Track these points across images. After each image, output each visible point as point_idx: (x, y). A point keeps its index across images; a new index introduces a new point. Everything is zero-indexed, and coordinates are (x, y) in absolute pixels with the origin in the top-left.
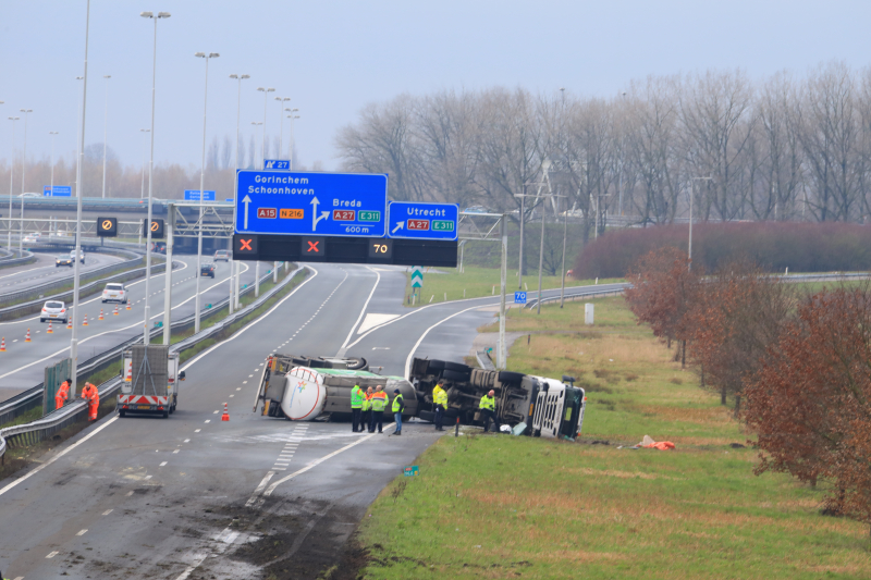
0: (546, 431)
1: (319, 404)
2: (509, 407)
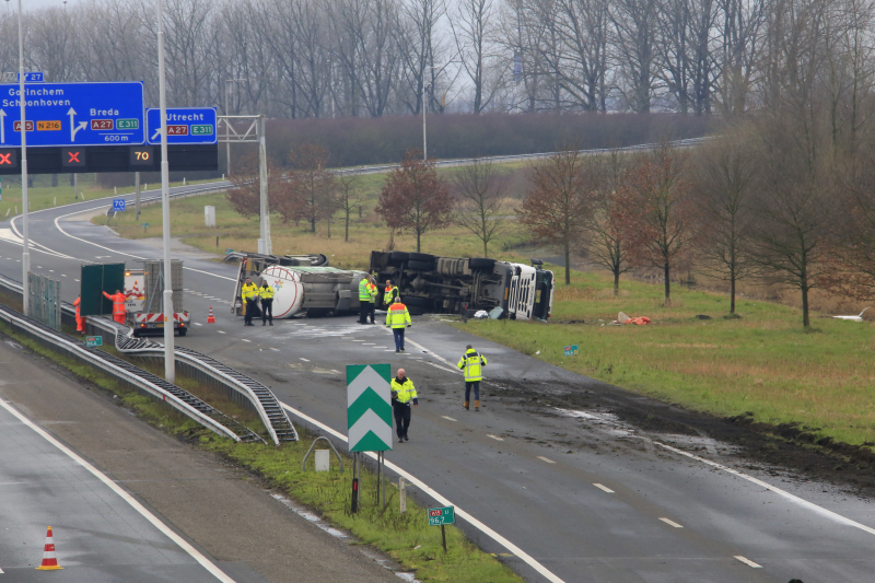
0: (521, 314)
2: (483, 292)
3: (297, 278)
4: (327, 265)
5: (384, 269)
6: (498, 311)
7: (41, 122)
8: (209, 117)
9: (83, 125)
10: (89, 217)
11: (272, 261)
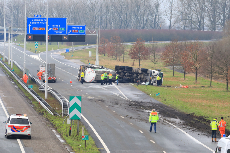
0: (154, 84)
1: (94, 78)
2: (144, 78)
3: (94, 72)
4: (103, 69)
5: (119, 70)
6: (148, 83)
7: (40, 28)
8: (84, 28)
9: (51, 29)
10: (60, 53)
11: (88, 67)
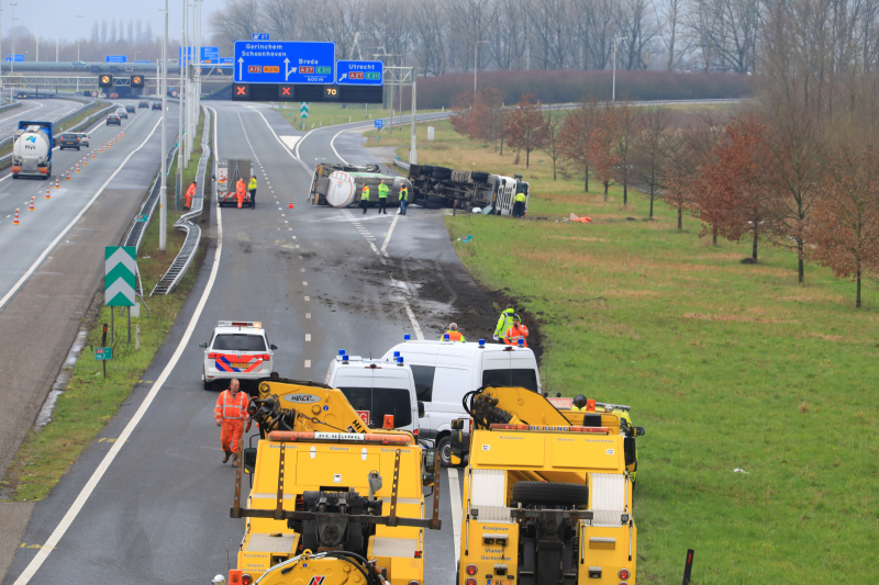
0: (504, 211)
1: (352, 196)
2: (480, 196)
3: (352, 180)
4: (379, 172)
5: (418, 177)
6: (489, 208)
11: (338, 168)
